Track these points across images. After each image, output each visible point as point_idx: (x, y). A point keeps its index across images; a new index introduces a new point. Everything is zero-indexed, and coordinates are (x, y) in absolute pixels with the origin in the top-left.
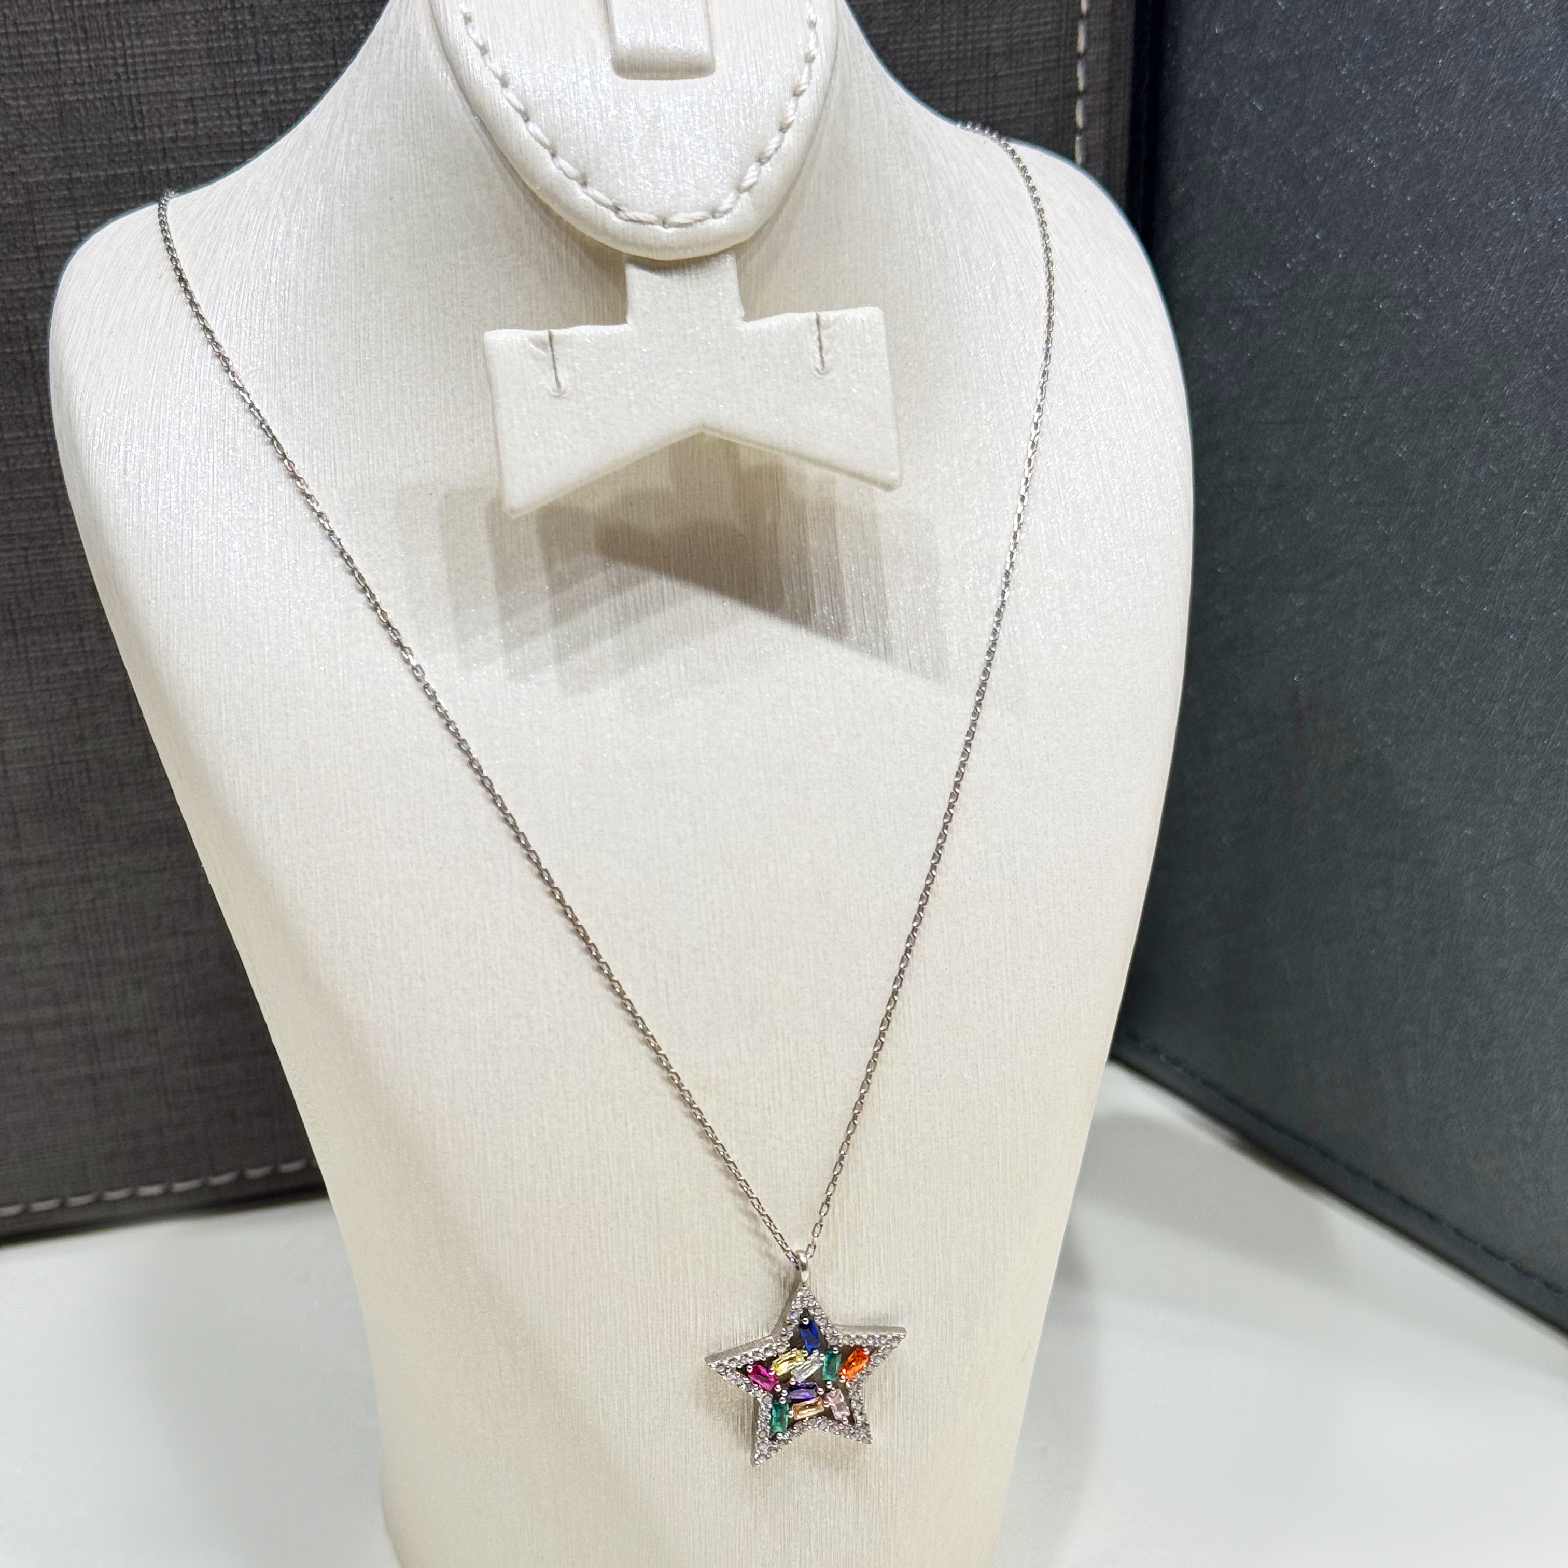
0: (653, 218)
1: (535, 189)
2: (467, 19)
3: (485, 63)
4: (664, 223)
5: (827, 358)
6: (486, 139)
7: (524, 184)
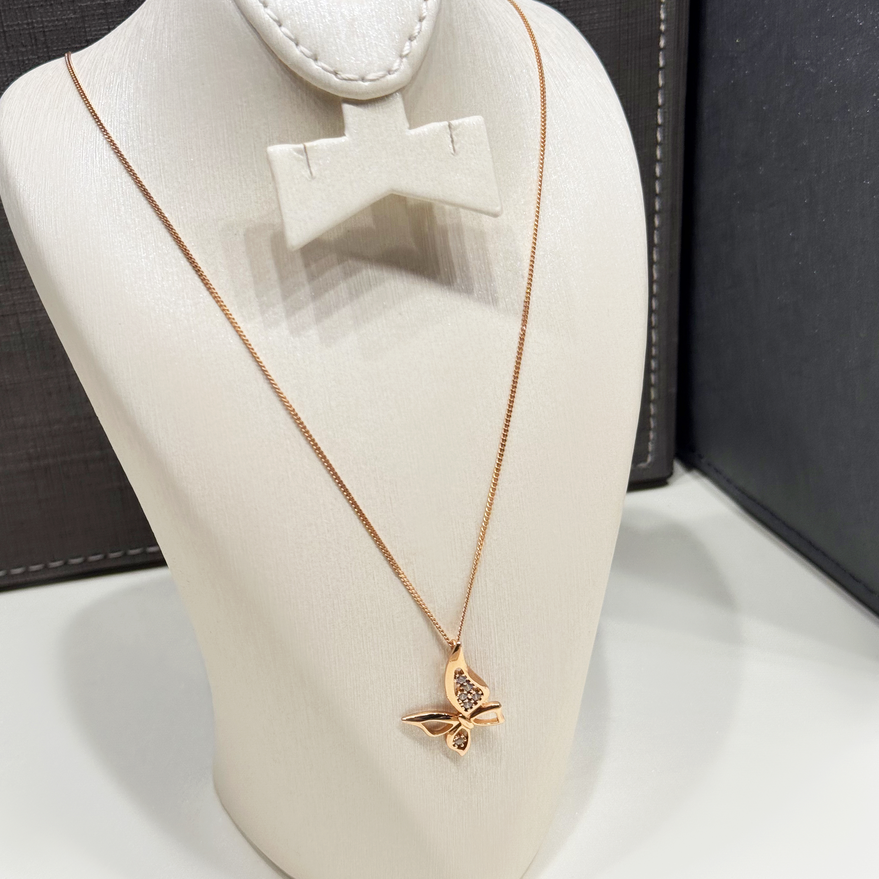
0: (356, 77)
1: (288, 64)
4: (363, 79)
5: (456, 147)
6: (256, 35)
7: (280, 60)
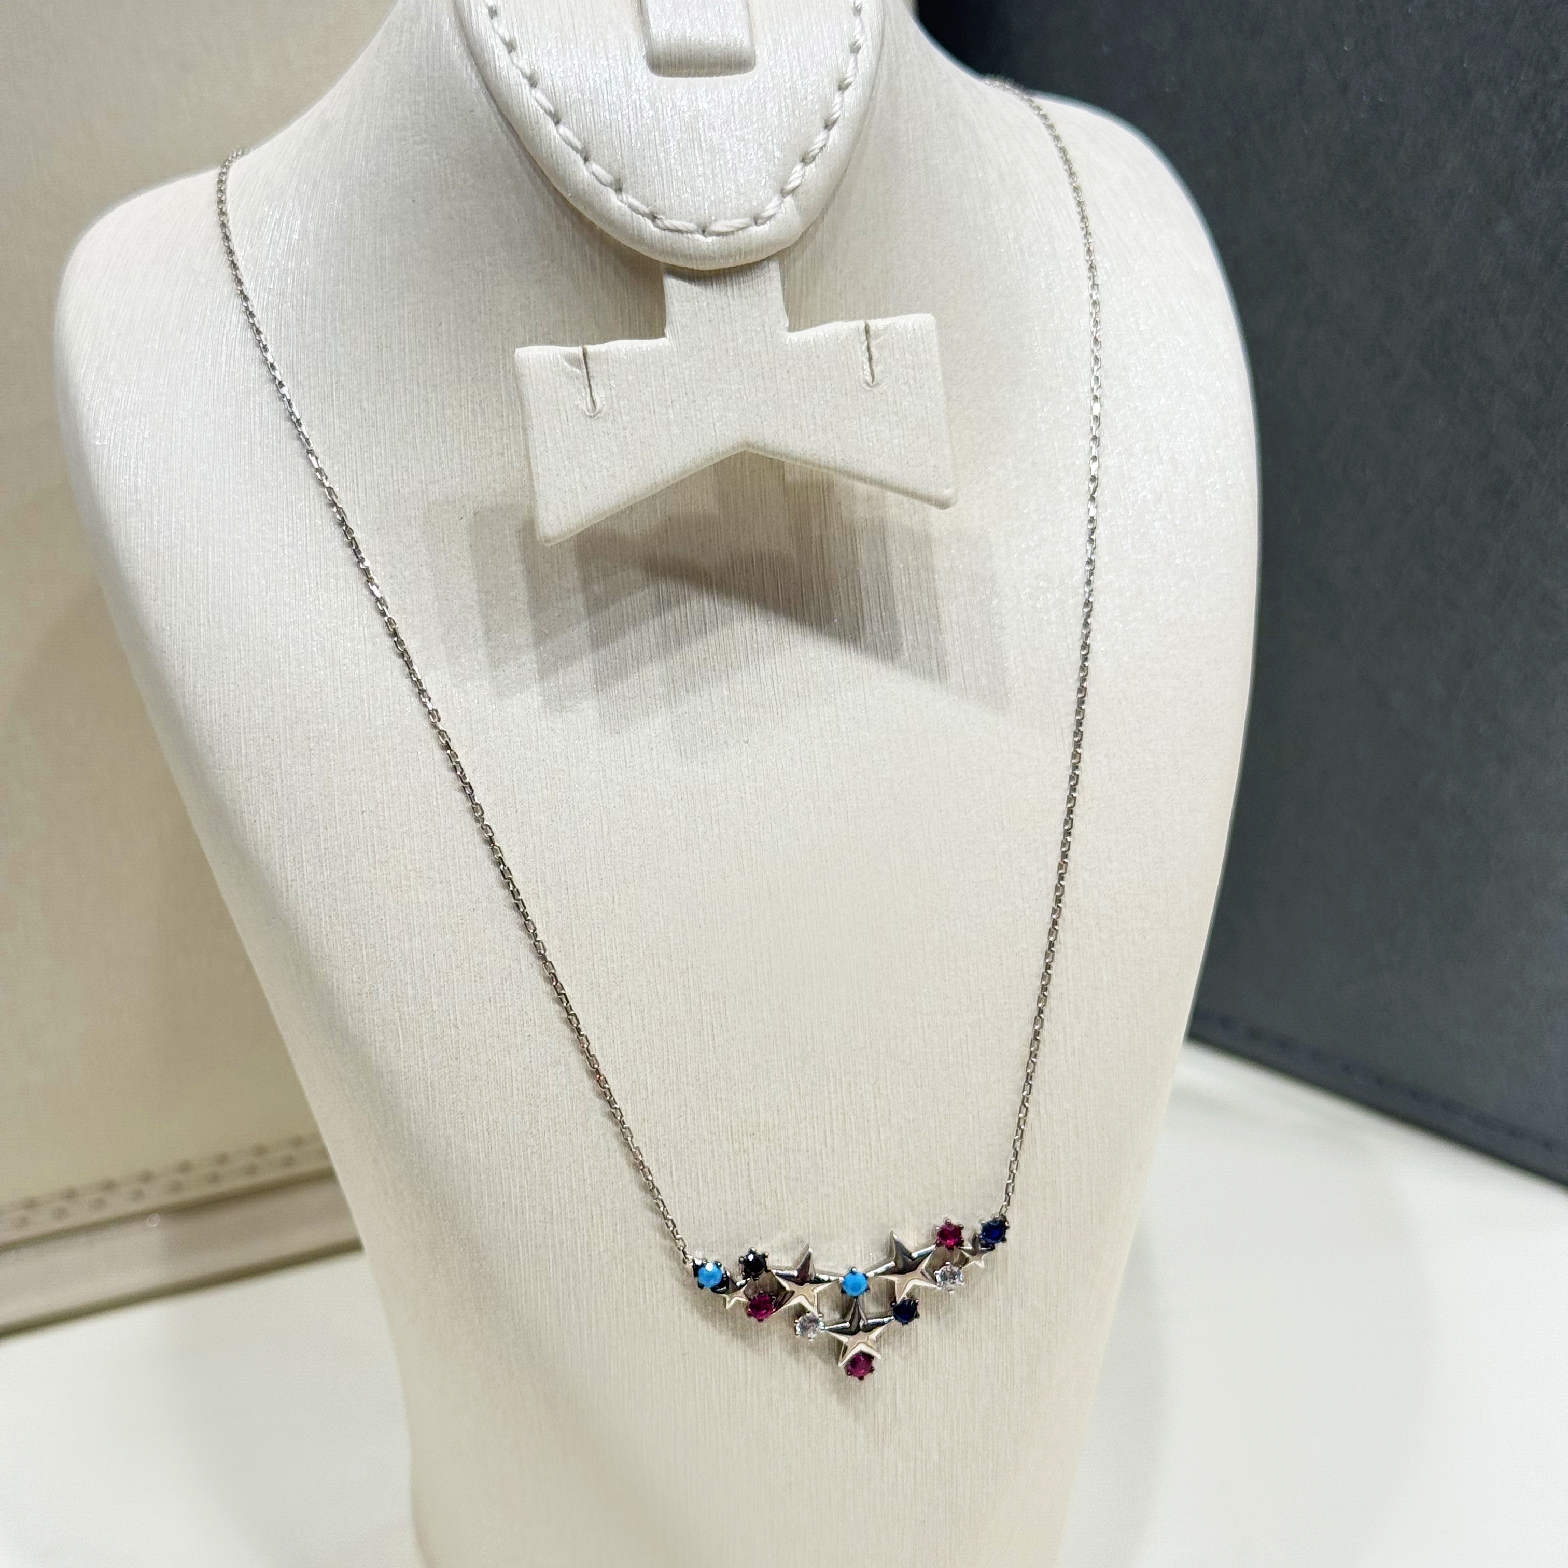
1: (568, 196)
2: (493, 13)
3: (512, 60)
4: (704, 232)
6: (515, 142)
7: (555, 189)
